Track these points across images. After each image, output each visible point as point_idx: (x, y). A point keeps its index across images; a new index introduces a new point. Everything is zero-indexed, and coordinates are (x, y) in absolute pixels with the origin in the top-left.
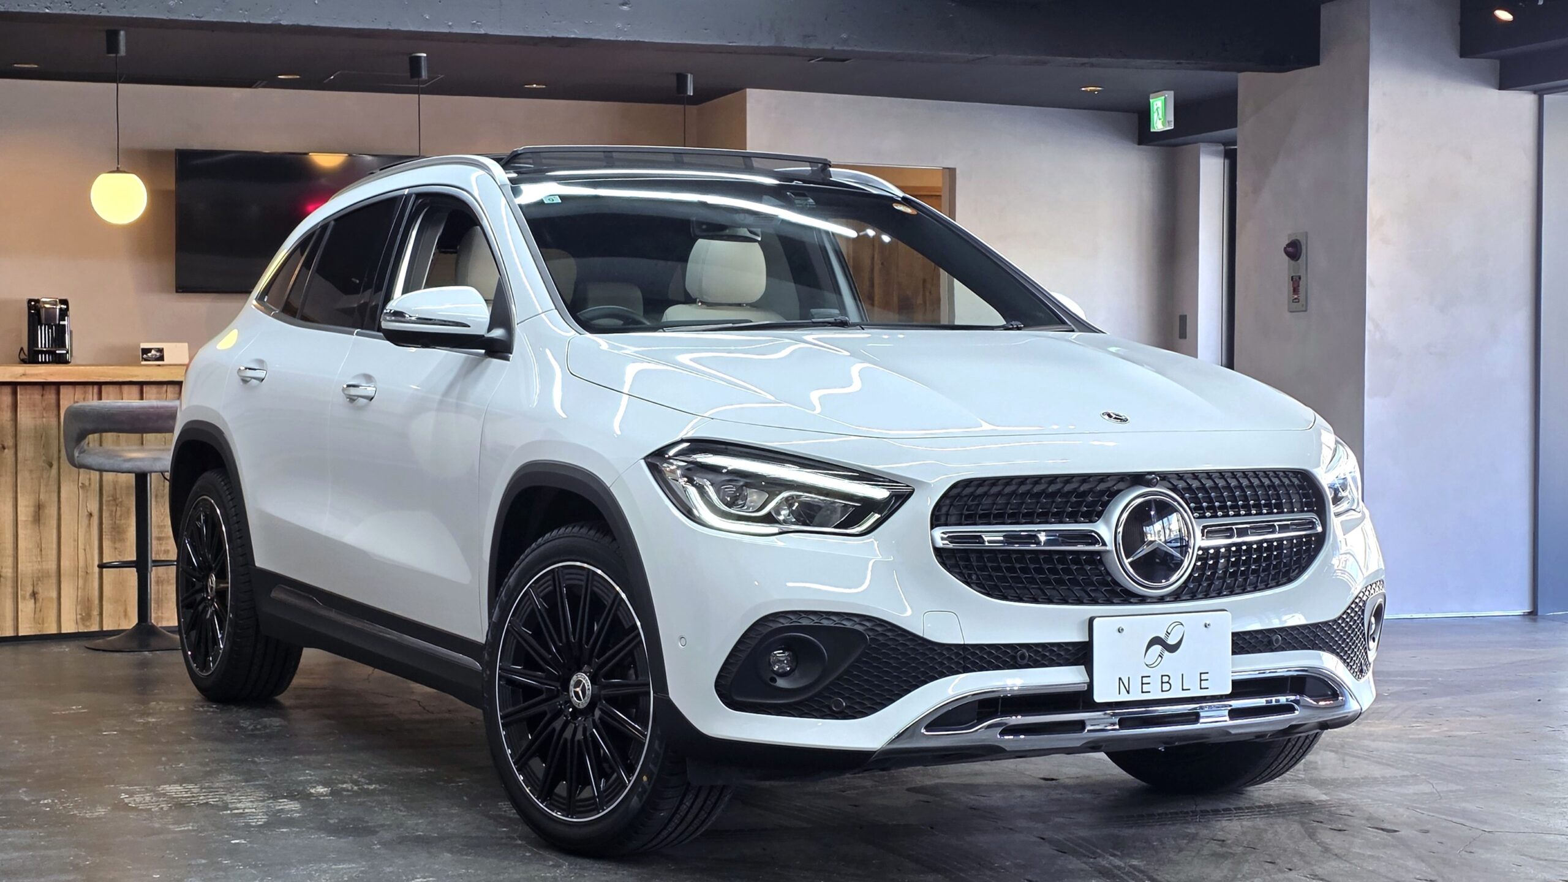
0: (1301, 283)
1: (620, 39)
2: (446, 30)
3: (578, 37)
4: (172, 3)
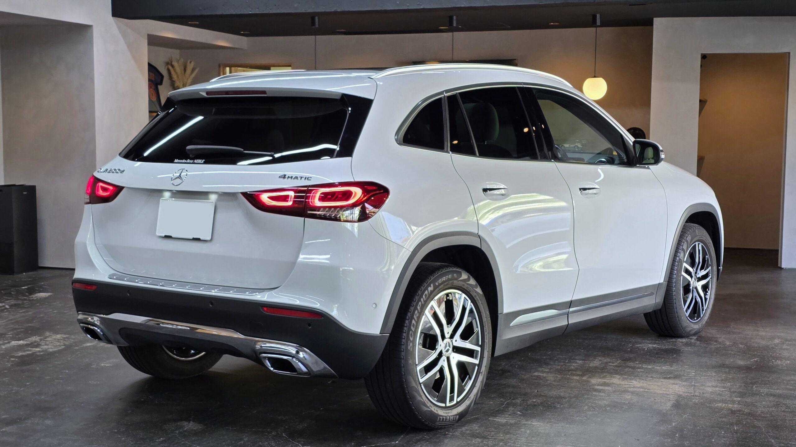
1: (485, 5)
2: (406, 8)
3: (465, 6)
4: (296, 5)
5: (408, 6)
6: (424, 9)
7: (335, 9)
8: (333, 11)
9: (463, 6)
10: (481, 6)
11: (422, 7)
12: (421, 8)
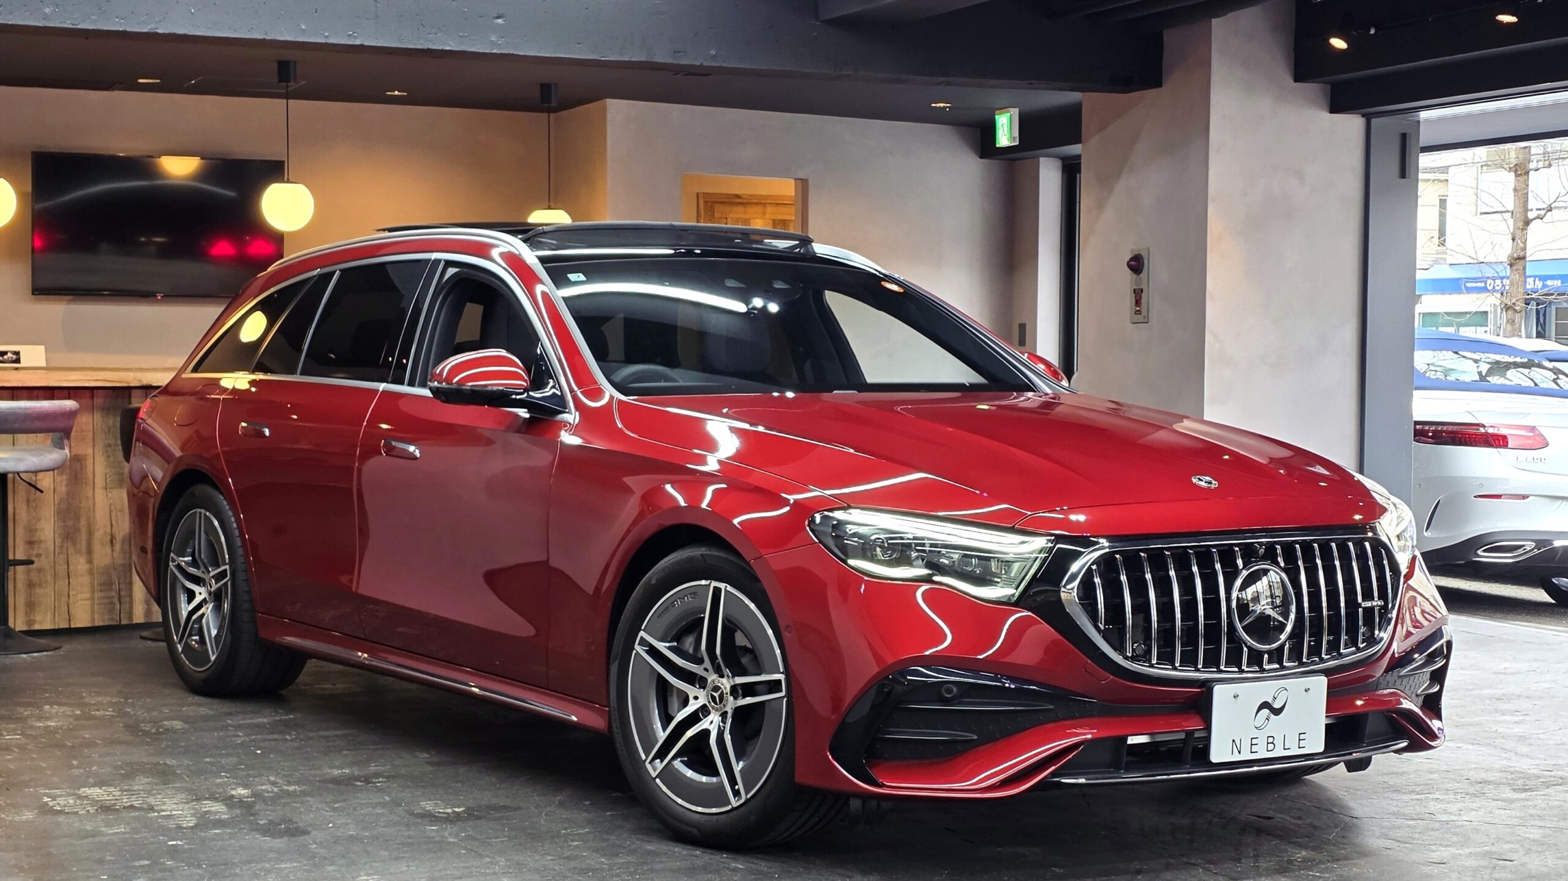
0: (1143, 295)
1: (494, 51)
2: (323, 41)
3: (453, 49)
4: (47, 10)
5: (326, 37)
6: (362, 46)
7: (149, 27)
8: (146, 31)
9: (448, 48)
10: (486, 51)
11: (358, 42)
12: (356, 43)
